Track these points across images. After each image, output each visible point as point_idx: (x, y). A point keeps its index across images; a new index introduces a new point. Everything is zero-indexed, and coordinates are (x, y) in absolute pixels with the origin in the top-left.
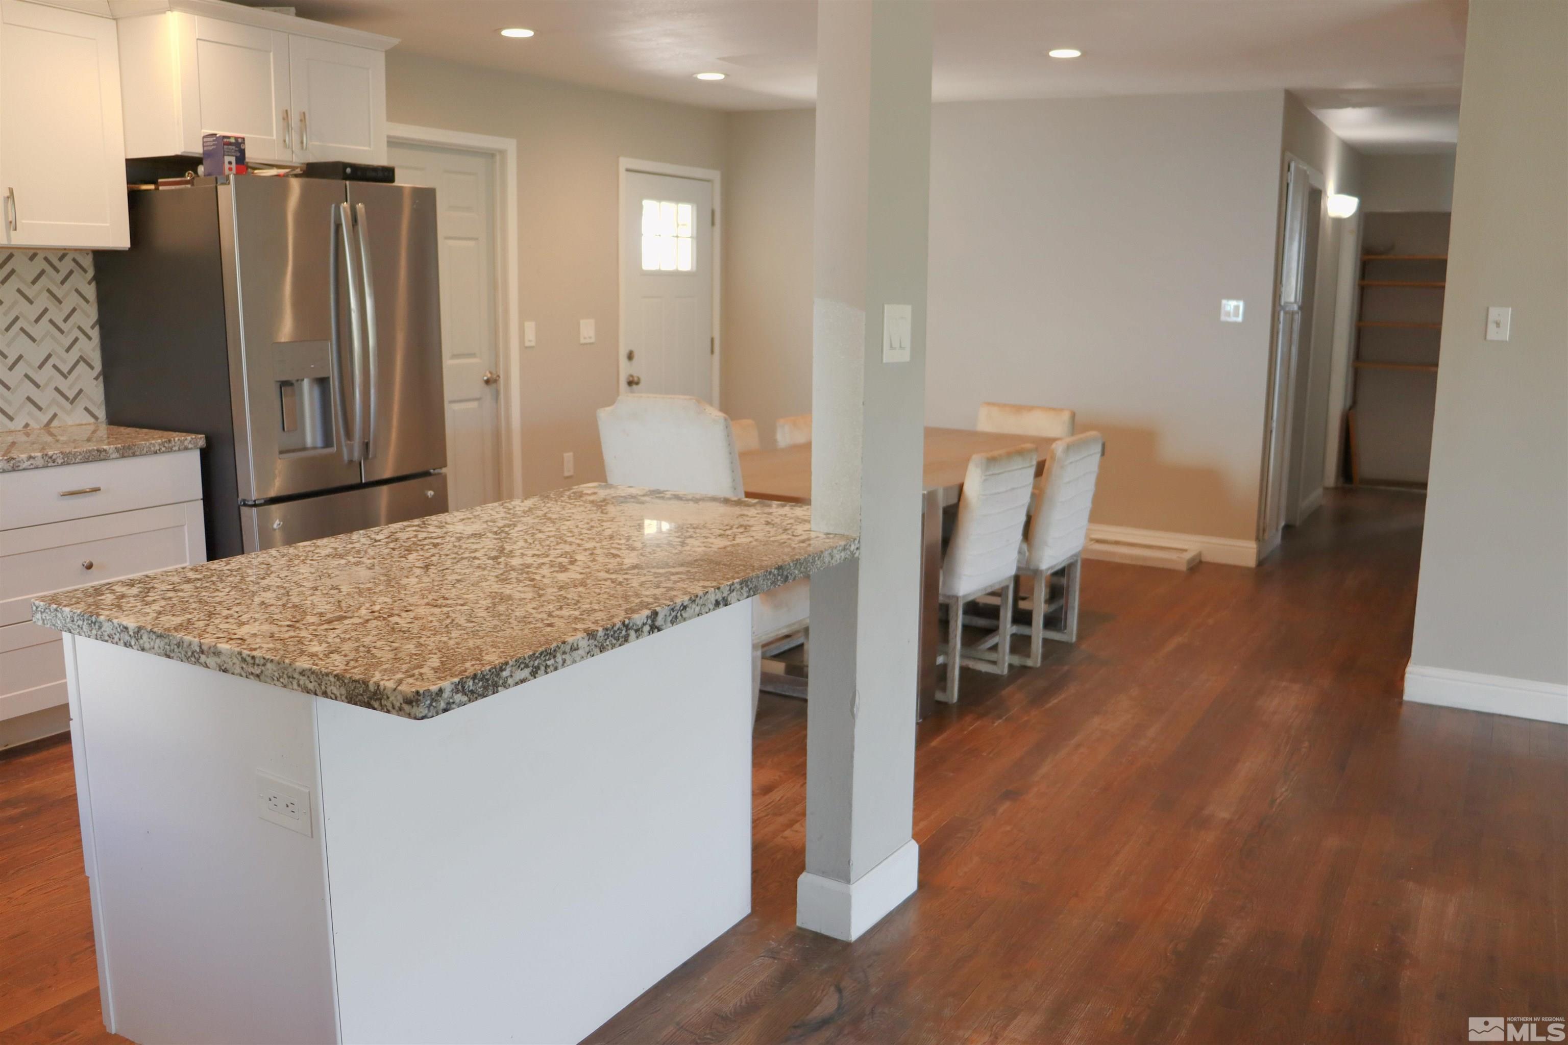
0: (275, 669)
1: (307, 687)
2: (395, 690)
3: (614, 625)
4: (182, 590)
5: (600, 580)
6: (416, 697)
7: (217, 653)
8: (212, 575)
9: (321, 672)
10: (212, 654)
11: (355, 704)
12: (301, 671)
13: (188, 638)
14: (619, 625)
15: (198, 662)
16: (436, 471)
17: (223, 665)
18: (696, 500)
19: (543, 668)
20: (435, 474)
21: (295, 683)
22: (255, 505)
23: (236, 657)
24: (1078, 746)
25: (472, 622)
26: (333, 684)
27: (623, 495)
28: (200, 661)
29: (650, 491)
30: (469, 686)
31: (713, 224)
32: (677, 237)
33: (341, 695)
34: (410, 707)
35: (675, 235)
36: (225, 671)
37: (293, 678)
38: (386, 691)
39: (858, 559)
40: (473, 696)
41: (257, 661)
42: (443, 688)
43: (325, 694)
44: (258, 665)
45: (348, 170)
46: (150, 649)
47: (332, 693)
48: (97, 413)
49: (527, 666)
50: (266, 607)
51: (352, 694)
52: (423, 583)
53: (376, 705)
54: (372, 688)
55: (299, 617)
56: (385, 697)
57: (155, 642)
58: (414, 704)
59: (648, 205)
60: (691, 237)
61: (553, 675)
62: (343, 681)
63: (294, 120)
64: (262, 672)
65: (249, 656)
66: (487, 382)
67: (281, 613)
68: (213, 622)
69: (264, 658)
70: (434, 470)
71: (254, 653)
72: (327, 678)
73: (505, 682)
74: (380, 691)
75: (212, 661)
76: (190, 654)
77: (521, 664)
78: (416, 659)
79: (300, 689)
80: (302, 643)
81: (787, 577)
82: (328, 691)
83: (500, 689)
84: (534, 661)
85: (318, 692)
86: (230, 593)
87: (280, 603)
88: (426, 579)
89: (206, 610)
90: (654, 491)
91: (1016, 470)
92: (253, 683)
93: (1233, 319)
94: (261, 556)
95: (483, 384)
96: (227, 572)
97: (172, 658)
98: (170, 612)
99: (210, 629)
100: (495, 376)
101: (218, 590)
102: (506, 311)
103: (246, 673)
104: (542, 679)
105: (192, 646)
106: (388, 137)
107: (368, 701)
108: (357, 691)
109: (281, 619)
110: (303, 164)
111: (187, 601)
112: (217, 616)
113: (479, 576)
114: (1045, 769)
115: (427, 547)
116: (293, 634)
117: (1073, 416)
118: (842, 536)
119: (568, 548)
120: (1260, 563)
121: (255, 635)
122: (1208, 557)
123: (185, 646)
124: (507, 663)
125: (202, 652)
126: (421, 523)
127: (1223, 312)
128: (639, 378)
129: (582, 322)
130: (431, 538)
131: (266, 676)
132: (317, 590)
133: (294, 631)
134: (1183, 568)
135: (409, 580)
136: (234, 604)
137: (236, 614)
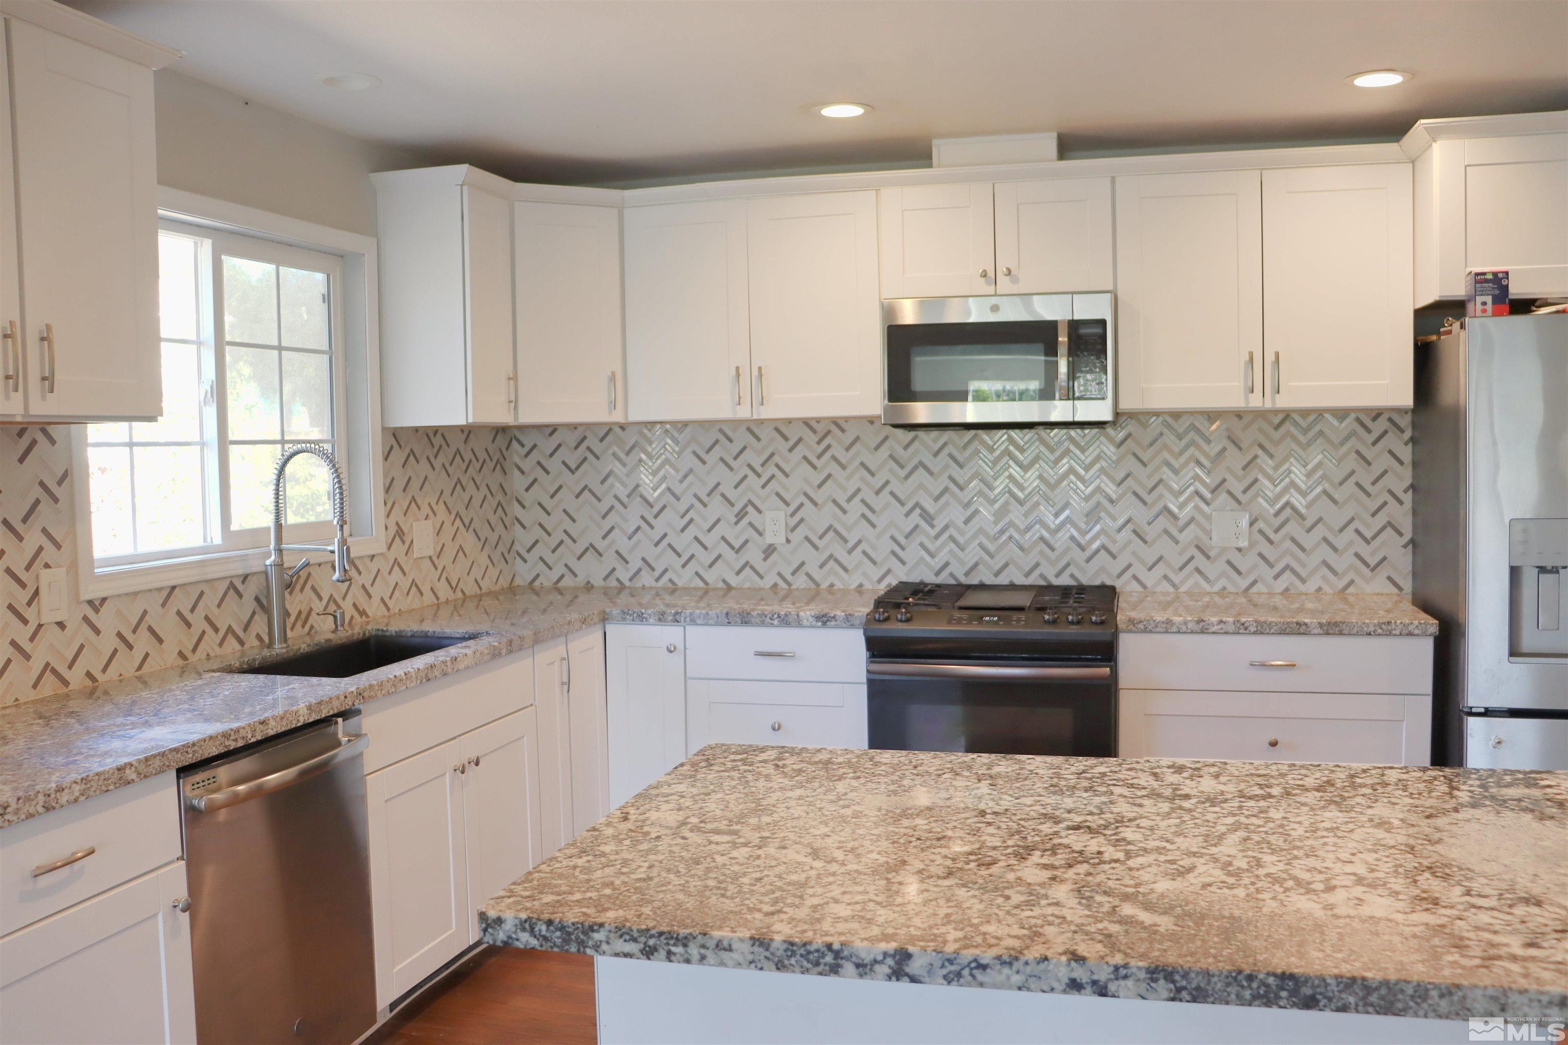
48: (1401, 583)
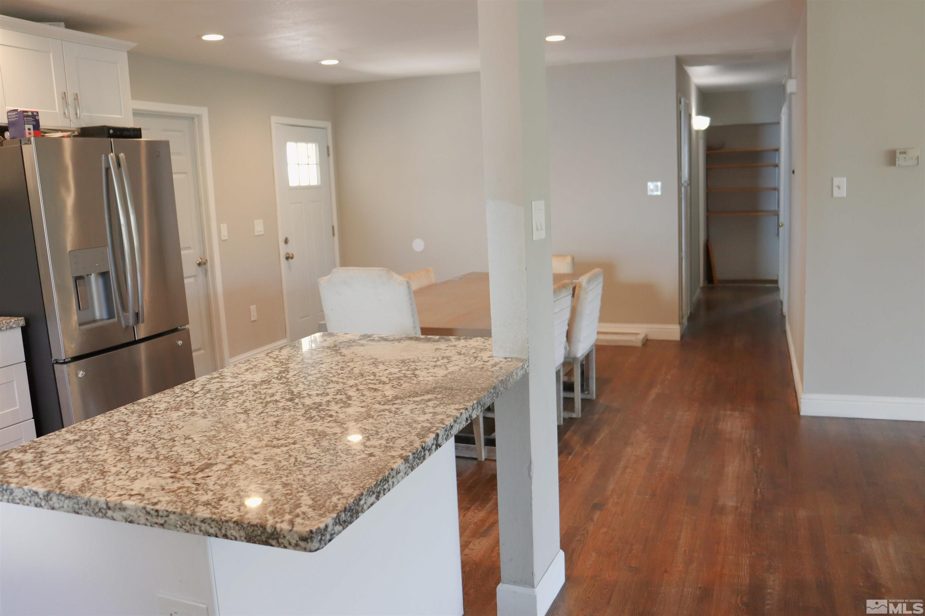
0: (177, 519)
1: (208, 532)
2: (291, 531)
3: (417, 450)
4: (68, 452)
5: (380, 412)
6: (310, 535)
7: (123, 509)
8: (86, 436)
9: (221, 519)
10: (118, 510)
11: (254, 542)
12: (202, 519)
13: (94, 498)
14: (420, 449)
15: (105, 516)
16: (183, 327)
17: (129, 518)
18: (399, 340)
19: (382, 492)
20: (181, 330)
21: (197, 529)
22: (65, 363)
23: (141, 511)
24: (625, 468)
25: (312, 458)
26: (232, 528)
27: (345, 340)
28: (107, 515)
29: (361, 336)
30: (342, 518)
31: (328, 155)
32: (308, 164)
33: (241, 537)
34: (306, 543)
35: (307, 163)
36: (131, 522)
37: (195, 525)
38: (282, 532)
39: (528, 373)
40: (345, 524)
41: (161, 514)
42: (328, 524)
43: (225, 536)
44: (162, 516)
45: (111, 131)
46: (60, 508)
47: (232, 535)
49: (374, 493)
50: (144, 461)
51: (251, 535)
52: (251, 427)
53: (274, 542)
54: (269, 530)
55: (175, 469)
56: (282, 536)
57: (64, 502)
58: (309, 540)
59: (291, 146)
60: (316, 164)
61: (388, 495)
62: (242, 526)
63: (70, 99)
64: (165, 522)
65: (153, 510)
66: (199, 264)
67: (158, 465)
68: (108, 480)
69: (167, 511)
70: (181, 327)
71: (157, 507)
72: (227, 524)
73: (363, 509)
74: (277, 532)
75: (118, 515)
76: (97, 510)
77: (371, 492)
78: (291, 499)
79: (202, 533)
80: (191, 493)
81: (498, 393)
82: (228, 534)
83: (360, 514)
84: (377, 488)
85: (219, 534)
86: (108, 451)
87: (152, 456)
88: (252, 424)
89: (97, 468)
90: (364, 336)
91: (563, 297)
92: (157, 530)
93: (655, 193)
94: (115, 414)
95: (197, 266)
96: (96, 431)
97: (81, 514)
98: (68, 474)
99: (109, 487)
100: (204, 261)
101: (97, 449)
102: (208, 219)
103: (151, 523)
104: (383, 499)
105: (99, 504)
106: (133, 110)
107: (266, 540)
108: (255, 533)
109: (161, 471)
110: (78, 128)
111: (77, 462)
112: (109, 474)
113: (290, 417)
114: (611, 486)
115: (236, 395)
116: (179, 485)
117: (573, 259)
118: (518, 360)
119: (338, 387)
120: (682, 337)
121: (148, 489)
122: (652, 337)
123: (92, 504)
124: (362, 494)
125: (109, 508)
126: (219, 375)
127: (649, 189)
128: (293, 255)
129: (256, 222)
130: (234, 387)
131: (170, 525)
132: (174, 441)
133: (178, 482)
134: (639, 344)
135: (240, 425)
136: (117, 461)
137: (122, 470)
